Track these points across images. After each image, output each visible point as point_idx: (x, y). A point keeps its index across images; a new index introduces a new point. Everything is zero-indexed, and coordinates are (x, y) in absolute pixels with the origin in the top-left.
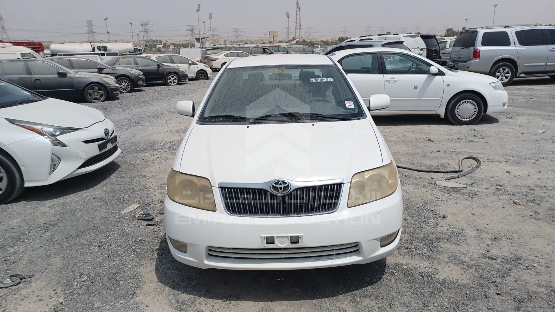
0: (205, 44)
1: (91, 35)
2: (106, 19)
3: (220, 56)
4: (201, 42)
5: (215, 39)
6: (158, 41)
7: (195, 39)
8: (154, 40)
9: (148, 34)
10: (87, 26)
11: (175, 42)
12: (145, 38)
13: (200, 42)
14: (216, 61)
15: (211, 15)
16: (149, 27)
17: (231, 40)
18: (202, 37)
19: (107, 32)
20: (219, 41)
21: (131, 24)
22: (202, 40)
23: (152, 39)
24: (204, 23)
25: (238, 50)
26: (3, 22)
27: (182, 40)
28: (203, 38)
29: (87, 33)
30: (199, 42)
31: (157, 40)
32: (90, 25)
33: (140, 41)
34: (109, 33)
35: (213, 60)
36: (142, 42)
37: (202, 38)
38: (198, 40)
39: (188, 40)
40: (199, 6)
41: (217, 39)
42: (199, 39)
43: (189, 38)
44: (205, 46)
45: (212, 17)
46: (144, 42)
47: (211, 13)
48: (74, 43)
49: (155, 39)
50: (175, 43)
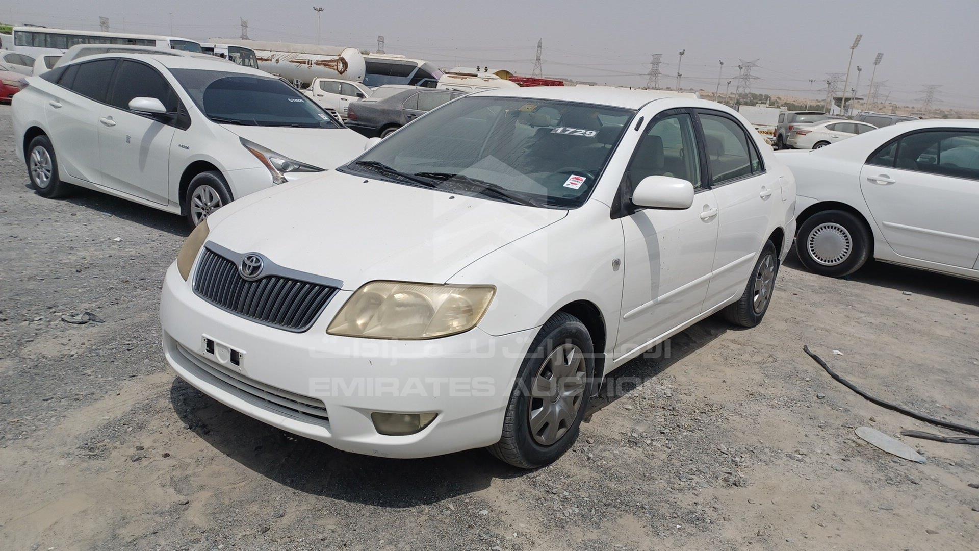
0: (850, 111)
1: (654, 78)
2: (681, 54)
3: (816, 128)
4: (844, 106)
5: (877, 102)
6: (764, 97)
7: (834, 99)
8: (756, 95)
9: (748, 83)
10: (651, 63)
11: (794, 101)
12: (741, 90)
13: (841, 106)
14: (805, 135)
15: (879, 58)
16: (753, 72)
17: (913, 108)
18: (848, 97)
19: (677, 74)
20: (885, 107)
21: (722, 63)
22: (847, 103)
23: (753, 92)
24: (860, 70)
25: (863, 121)
26: (541, 51)
27: (810, 100)
28: (850, 99)
29: (648, 74)
30: (839, 106)
31: (761, 95)
32: (656, 61)
33: (732, 93)
34: (680, 76)
35: (800, 133)
36: (733, 96)
37: (847, 99)
38: (838, 101)
39: (820, 99)
40: (859, 38)
41: (881, 103)
42: (842, 100)
43: (822, 97)
44: (850, 115)
45: (880, 61)
46: (737, 96)
47: (881, 53)
48: (626, 87)
49: (757, 92)
50: (793, 104)
